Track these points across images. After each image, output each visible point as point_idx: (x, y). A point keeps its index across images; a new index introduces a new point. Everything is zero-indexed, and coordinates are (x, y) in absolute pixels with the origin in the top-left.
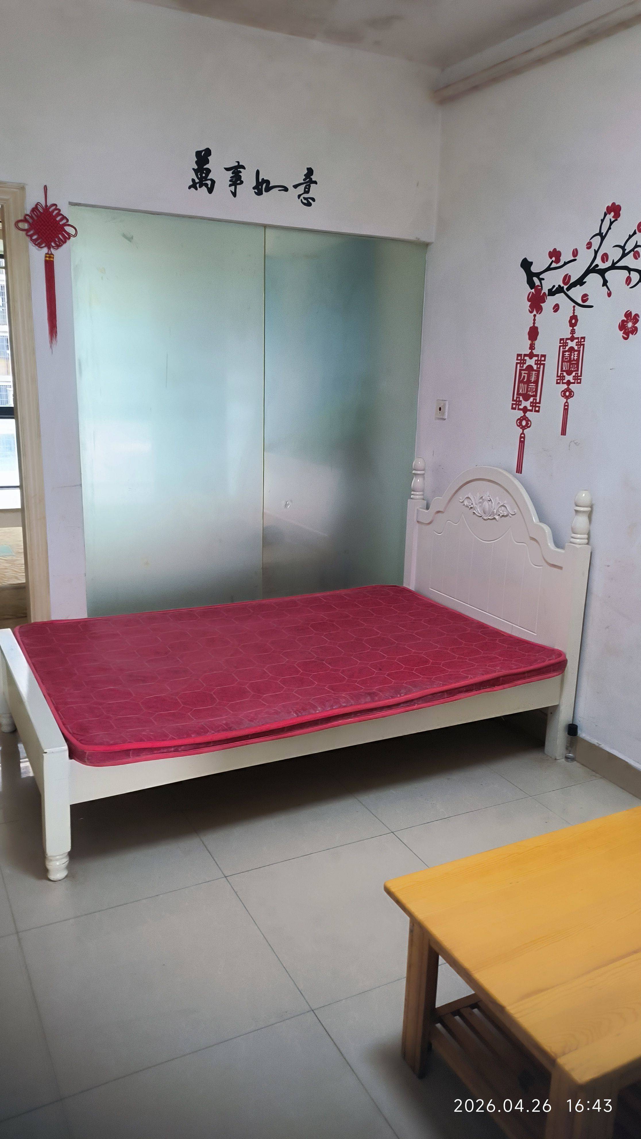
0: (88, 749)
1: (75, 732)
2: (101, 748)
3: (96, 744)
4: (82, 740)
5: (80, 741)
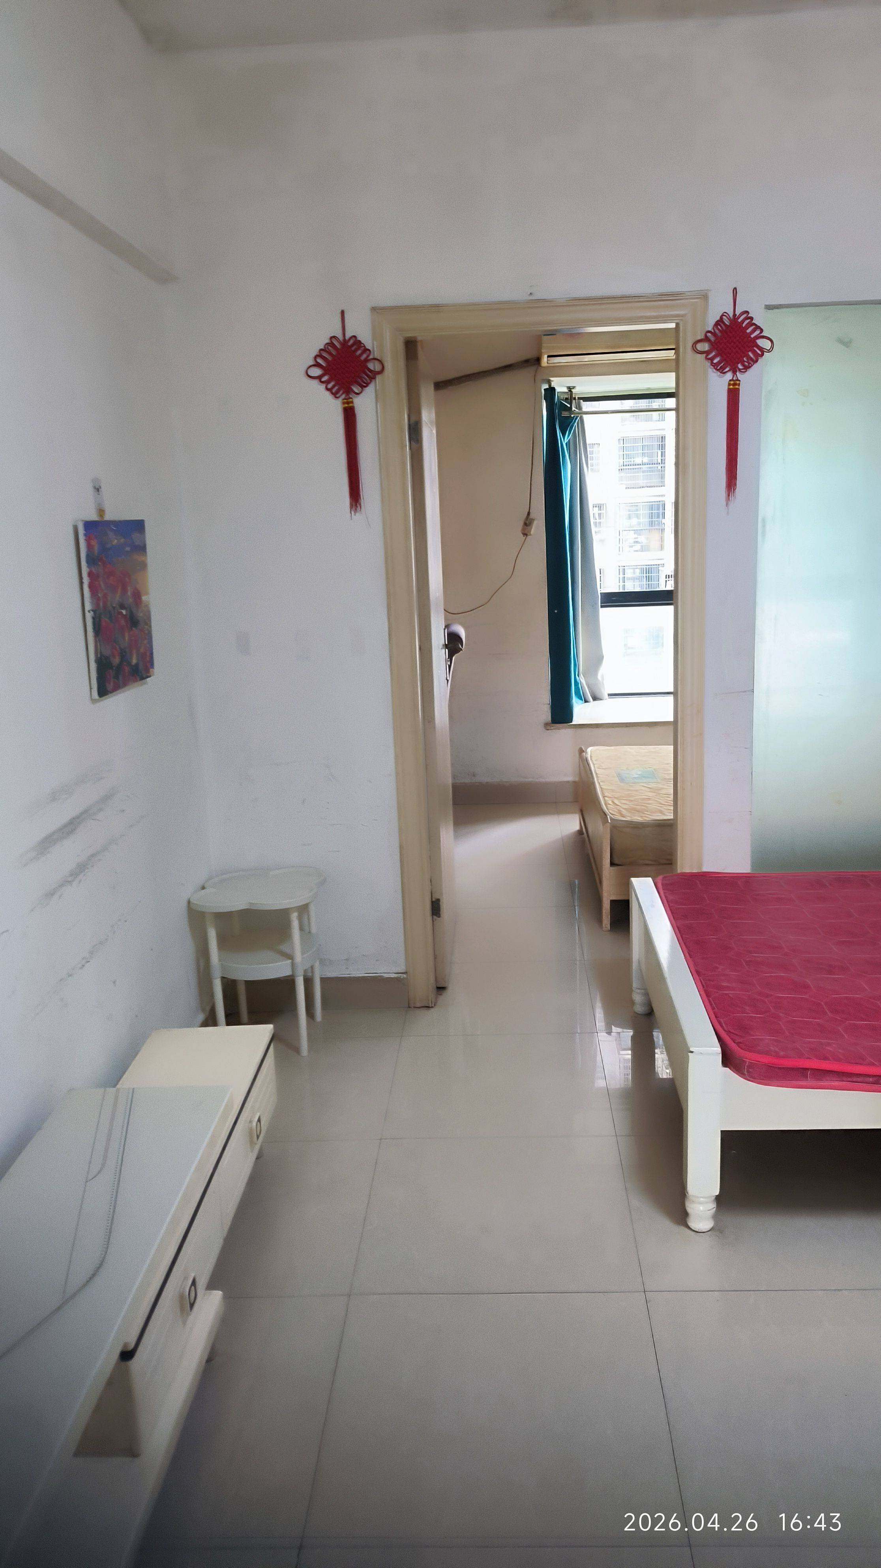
0: (749, 1057)
1: (732, 1031)
2: (765, 1059)
3: (759, 1052)
4: (740, 1043)
5: (738, 1044)
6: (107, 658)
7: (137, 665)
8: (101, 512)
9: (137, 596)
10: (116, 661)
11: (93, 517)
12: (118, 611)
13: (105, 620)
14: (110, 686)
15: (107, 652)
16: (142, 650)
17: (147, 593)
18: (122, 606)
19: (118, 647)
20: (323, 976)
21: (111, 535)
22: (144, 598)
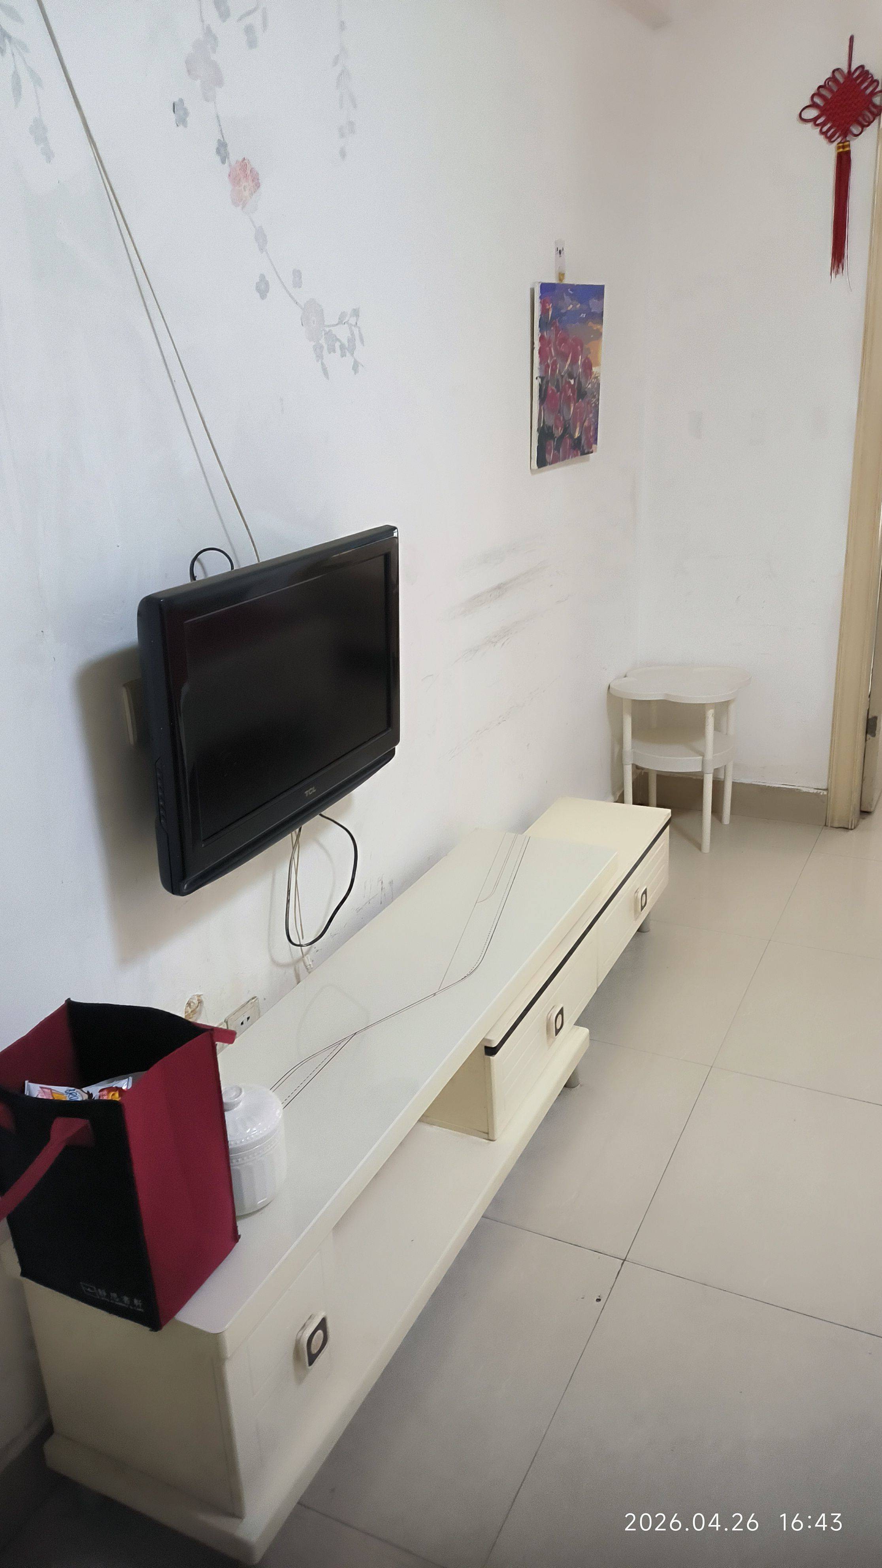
6: (550, 428)
7: (579, 438)
8: (561, 276)
9: (588, 366)
10: (558, 432)
11: (553, 279)
12: (566, 381)
13: (552, 387)
14: (549, 457)
15: (550, 422)
16: (586, 424)
17: (598, 364)
18: (571, 376)
19: (562, 419)
20: (735, 781)
21: (567, 299)
22: (594, 369)
